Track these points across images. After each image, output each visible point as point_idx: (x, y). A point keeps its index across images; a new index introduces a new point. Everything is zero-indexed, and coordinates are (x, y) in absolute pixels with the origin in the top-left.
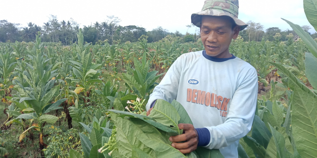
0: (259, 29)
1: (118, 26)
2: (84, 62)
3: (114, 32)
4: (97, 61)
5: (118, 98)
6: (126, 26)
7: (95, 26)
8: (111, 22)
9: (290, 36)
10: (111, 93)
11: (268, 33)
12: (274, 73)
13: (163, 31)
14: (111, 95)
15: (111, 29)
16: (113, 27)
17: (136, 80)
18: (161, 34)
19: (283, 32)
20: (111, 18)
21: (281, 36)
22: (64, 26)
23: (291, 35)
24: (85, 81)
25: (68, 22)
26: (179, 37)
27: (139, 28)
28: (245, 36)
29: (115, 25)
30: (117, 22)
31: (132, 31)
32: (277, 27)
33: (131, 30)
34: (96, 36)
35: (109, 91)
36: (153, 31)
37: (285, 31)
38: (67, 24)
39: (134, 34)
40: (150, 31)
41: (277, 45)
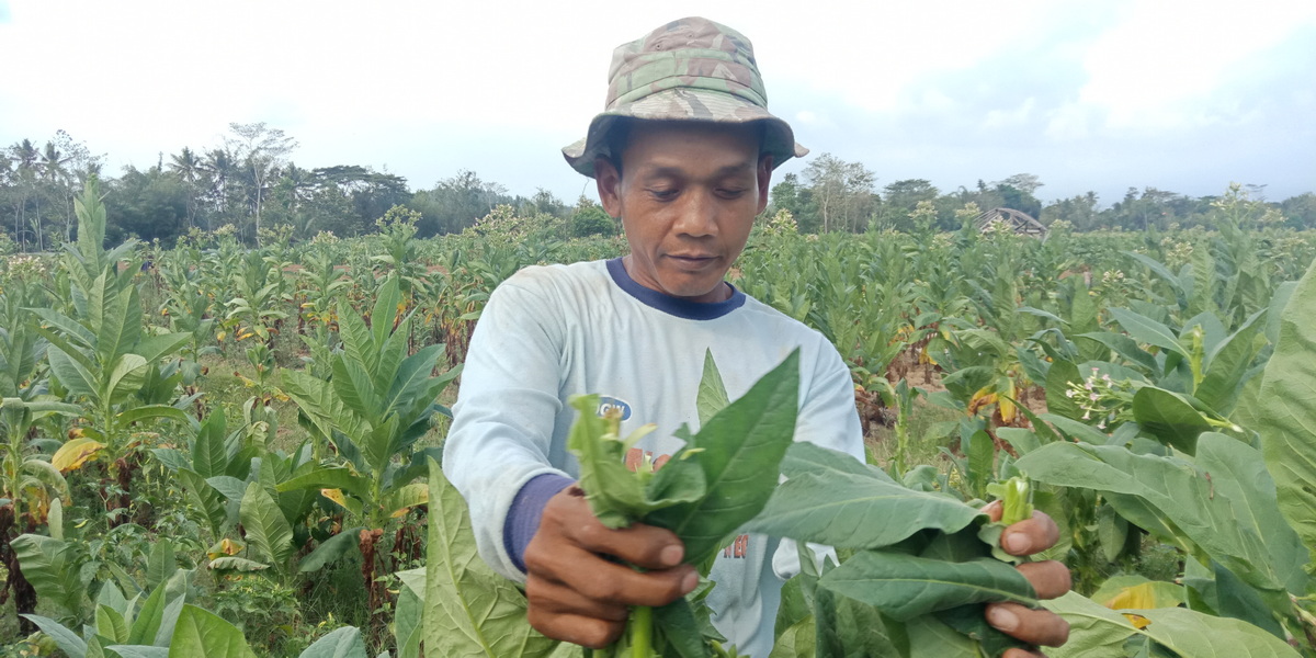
0: (858, 187)
1: (284, 167)
2: (104, 328)
3: (267, 194)
4: (177, 318)
5: (263, 483)
6: (322, 170)
7: (180, 168)
8: (253, 152)
9: (968, 211)
10: (228, 463)
11: (893, 202)
12: (918, 354)
13: (480, 191)
14: (229, 472)
15: (252, 182)
16: (262, 173)
17: (343, 399)
18: (477, 205)
19: (946, 199)
20: (250, 132)
21: (936, 212)
22: (26, 167)
23: (971, 208)
24: (111, 411)
25: (50, 147)
26: (548, 215)
27: (378, 178)
28: (809, 211)
29: (271, 166)
30: (282, 150)
31: (347, 189)
32: (924, 179)
33: (341, 186)
34: (182, 212)
35: (221, 453)
36: (440, 188)
37: (954, 196)
38: (44, 159)
39: (354, 202)
40: (427, 189)
41: (921, 247)
